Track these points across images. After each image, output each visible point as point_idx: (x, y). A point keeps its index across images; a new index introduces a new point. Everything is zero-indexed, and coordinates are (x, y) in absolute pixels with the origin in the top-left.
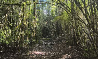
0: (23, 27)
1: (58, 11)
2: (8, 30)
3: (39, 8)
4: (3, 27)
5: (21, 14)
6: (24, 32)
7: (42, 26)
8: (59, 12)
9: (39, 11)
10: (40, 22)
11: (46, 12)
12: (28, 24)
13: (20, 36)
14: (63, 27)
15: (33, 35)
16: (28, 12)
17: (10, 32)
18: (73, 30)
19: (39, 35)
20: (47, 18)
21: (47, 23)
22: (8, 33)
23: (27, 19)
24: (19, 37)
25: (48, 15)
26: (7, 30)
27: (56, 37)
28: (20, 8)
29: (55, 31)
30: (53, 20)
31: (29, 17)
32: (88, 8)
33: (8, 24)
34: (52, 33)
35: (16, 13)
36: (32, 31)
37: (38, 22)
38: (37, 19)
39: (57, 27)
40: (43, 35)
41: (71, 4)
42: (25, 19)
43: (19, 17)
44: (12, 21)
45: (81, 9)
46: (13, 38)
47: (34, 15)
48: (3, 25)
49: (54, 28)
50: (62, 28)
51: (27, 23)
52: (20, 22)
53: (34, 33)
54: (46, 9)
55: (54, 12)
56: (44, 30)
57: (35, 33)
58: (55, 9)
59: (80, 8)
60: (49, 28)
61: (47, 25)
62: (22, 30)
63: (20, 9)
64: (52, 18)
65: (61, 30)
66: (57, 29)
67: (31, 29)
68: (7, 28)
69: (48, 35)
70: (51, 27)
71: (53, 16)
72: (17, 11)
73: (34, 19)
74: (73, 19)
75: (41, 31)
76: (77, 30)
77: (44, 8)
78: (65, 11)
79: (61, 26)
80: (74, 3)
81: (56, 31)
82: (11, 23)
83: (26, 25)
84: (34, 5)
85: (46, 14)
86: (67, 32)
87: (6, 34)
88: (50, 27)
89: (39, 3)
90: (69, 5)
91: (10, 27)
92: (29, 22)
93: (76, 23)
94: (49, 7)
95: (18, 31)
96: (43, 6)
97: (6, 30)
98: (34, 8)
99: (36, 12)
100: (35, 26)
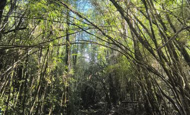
0: (43, 88)
1: (110, 56)
2: (13, 93)
3: (75, 51)
4: (5, 88)
5: (41, 62)
6: (45, 98)
7: (80, 84)
8: (113, 58)
9: (76, 56)
10: (78, 76)
11: (88, 57)
12: (53, 80)
13: (35, 107)
14: (123, 84)
15: (63, 104)
16: (56, 59)
17: (17, 98)
18: (143, 92)
19: (75, 104)
20: (91, 68)
21: (91, 78)
22: (12, 99)
23: (52, 71)
24: (32, 108)
25: (92, 63)
26: (11, 94)
27: (110, 107)
28: (41, 51)
29: (107, 95)
30: (102, 72)
31: (56, 67)
32: (163, 50)
33: (15, 83)
34: (100, 98)
35: (34, 60)
36: (61, 95)
37: (73, 77)
38: (71, 72)
39: (111, 85)
40: (82, 104)
41: (133, 43)
42: (48, 70)
43: (38, 68)
44: (24, 75)
45: (151, 51)
46: (21, 111)
47: (67, 64)
48: (5, 84)
49: (104, 87)
50: (120, 88)
51: (51, 78)
52: (39, 77)
53: (64, 100)
54: (88, 52)
55: (104, 58)
56: (85, 92)
57: (67, 99)
58: (105, 52)
59: (149, 50)
60: (96, 89)
61: (90, 82)
62: (42, 94)
63: (41, 53)
64: (100, 68)
65: (119, 91)
66: (110, 89)
67: (58, 90)
68: (12, 89)
69: (93, 103)
70: (99, 85)
71: (102, 64)
72: (35, 56)
73: (67, 70)
74: (139, 71)
75: (78, 96)
76: (151, 92)
77: (86, 50)
78: (124, 56)
79: (117, 83)
80: (138, 42)
81: (109, 94)
82: (20, 80)
83: (50, 82)
84: (67, 46)
85: (88, 61)
86: (131, 96)
87: (7, 103)
88: (96, 85)
89: (75, 43)
90: (129, 45)
91: (18, 87)
92: (55, 76)
93: (146, 78)
94: (94, 48)
95: (33, 95)
96: (82, 47)
97: (9, 93)
98: (67, 51)
99: (70, 57)
100: (66, 85)
